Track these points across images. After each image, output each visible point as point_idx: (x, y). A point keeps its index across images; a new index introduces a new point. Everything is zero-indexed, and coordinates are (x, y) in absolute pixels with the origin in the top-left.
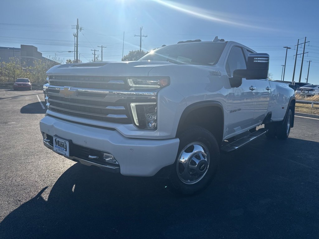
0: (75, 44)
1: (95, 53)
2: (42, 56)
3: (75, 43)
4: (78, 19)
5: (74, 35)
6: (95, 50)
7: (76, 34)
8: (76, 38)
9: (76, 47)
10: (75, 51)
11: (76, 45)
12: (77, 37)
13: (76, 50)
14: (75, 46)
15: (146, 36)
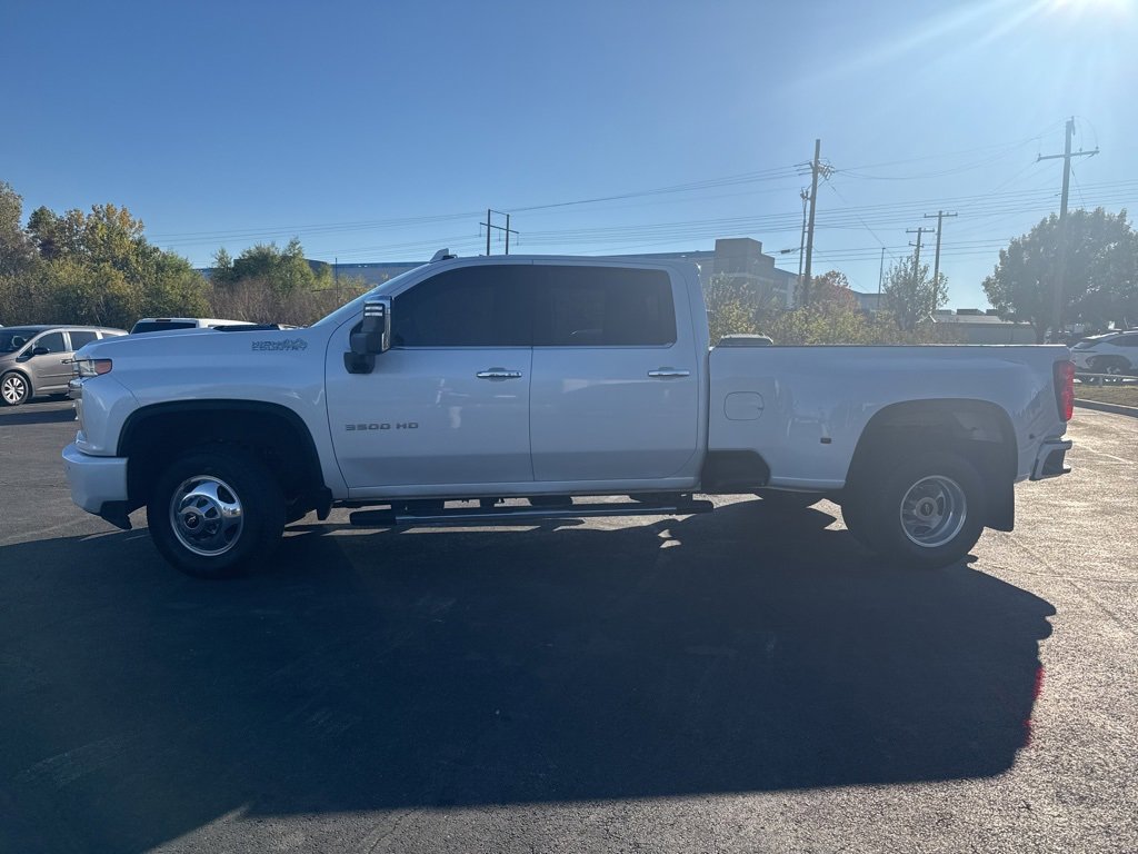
0: (804, 227)
1: (919, 242)
2: (776, 266)
3: (805, 222)
4: (818, 141)
5: (802, 195)
6: (920, 231)
7: (810, 190)
8: (809, 202)
9: (806, 235)
10: (802, 248)
11: (807, 229)
12: (813, 199)
13: (805, 245)
14: (804, 232)
15: (1094, 150)
